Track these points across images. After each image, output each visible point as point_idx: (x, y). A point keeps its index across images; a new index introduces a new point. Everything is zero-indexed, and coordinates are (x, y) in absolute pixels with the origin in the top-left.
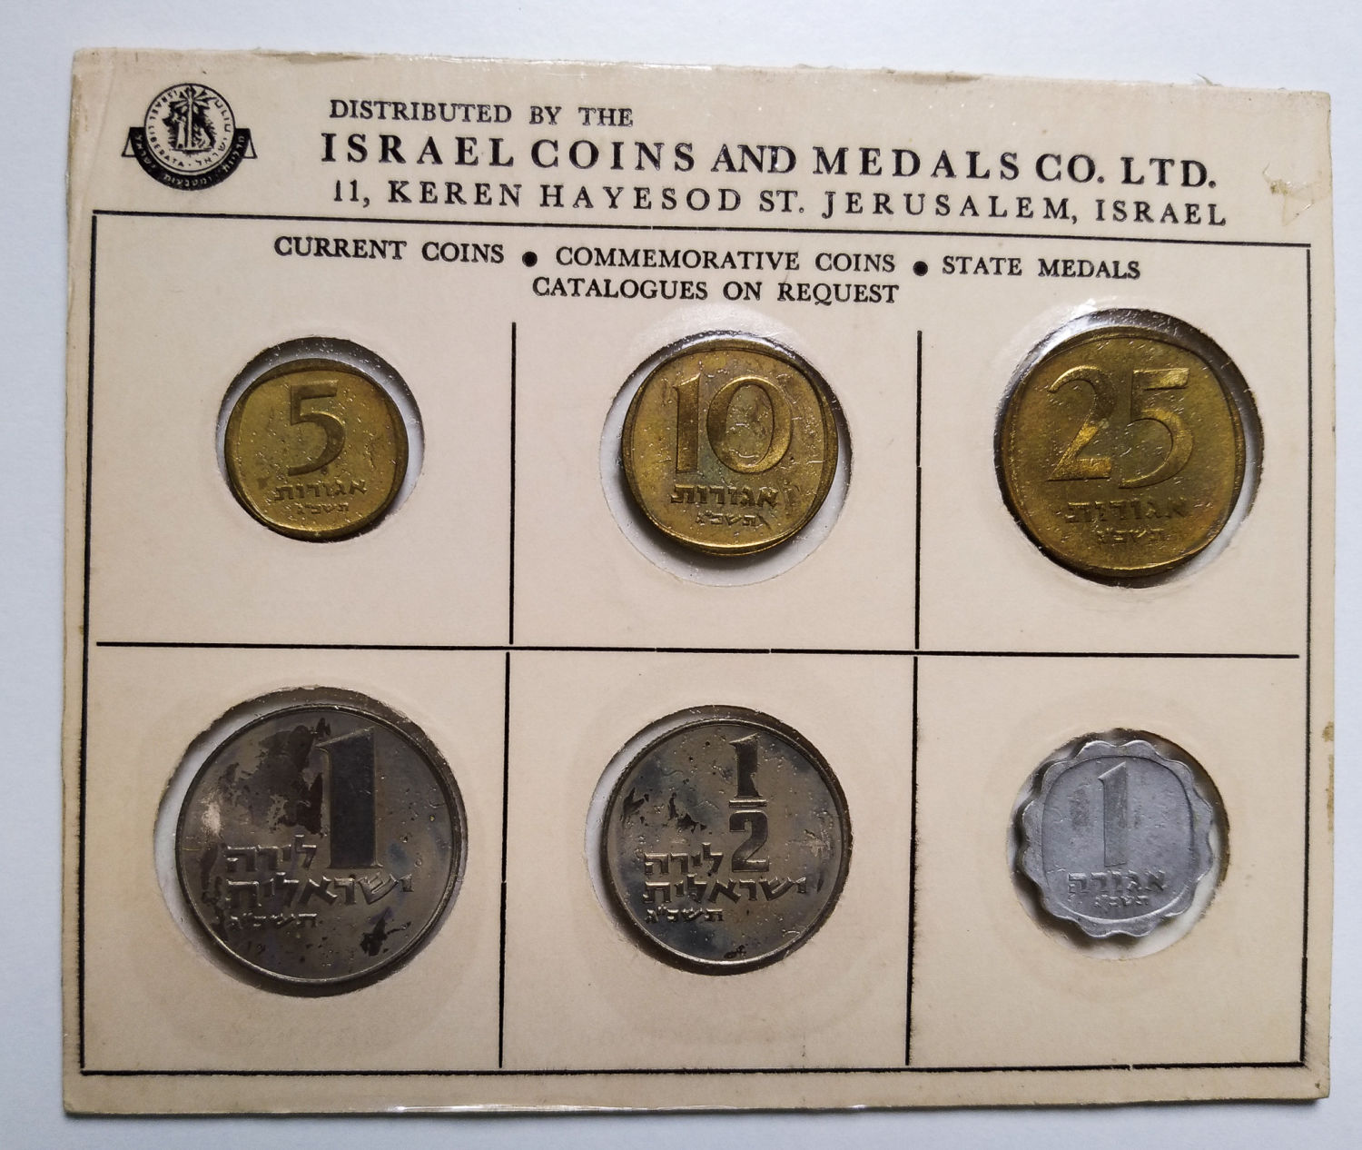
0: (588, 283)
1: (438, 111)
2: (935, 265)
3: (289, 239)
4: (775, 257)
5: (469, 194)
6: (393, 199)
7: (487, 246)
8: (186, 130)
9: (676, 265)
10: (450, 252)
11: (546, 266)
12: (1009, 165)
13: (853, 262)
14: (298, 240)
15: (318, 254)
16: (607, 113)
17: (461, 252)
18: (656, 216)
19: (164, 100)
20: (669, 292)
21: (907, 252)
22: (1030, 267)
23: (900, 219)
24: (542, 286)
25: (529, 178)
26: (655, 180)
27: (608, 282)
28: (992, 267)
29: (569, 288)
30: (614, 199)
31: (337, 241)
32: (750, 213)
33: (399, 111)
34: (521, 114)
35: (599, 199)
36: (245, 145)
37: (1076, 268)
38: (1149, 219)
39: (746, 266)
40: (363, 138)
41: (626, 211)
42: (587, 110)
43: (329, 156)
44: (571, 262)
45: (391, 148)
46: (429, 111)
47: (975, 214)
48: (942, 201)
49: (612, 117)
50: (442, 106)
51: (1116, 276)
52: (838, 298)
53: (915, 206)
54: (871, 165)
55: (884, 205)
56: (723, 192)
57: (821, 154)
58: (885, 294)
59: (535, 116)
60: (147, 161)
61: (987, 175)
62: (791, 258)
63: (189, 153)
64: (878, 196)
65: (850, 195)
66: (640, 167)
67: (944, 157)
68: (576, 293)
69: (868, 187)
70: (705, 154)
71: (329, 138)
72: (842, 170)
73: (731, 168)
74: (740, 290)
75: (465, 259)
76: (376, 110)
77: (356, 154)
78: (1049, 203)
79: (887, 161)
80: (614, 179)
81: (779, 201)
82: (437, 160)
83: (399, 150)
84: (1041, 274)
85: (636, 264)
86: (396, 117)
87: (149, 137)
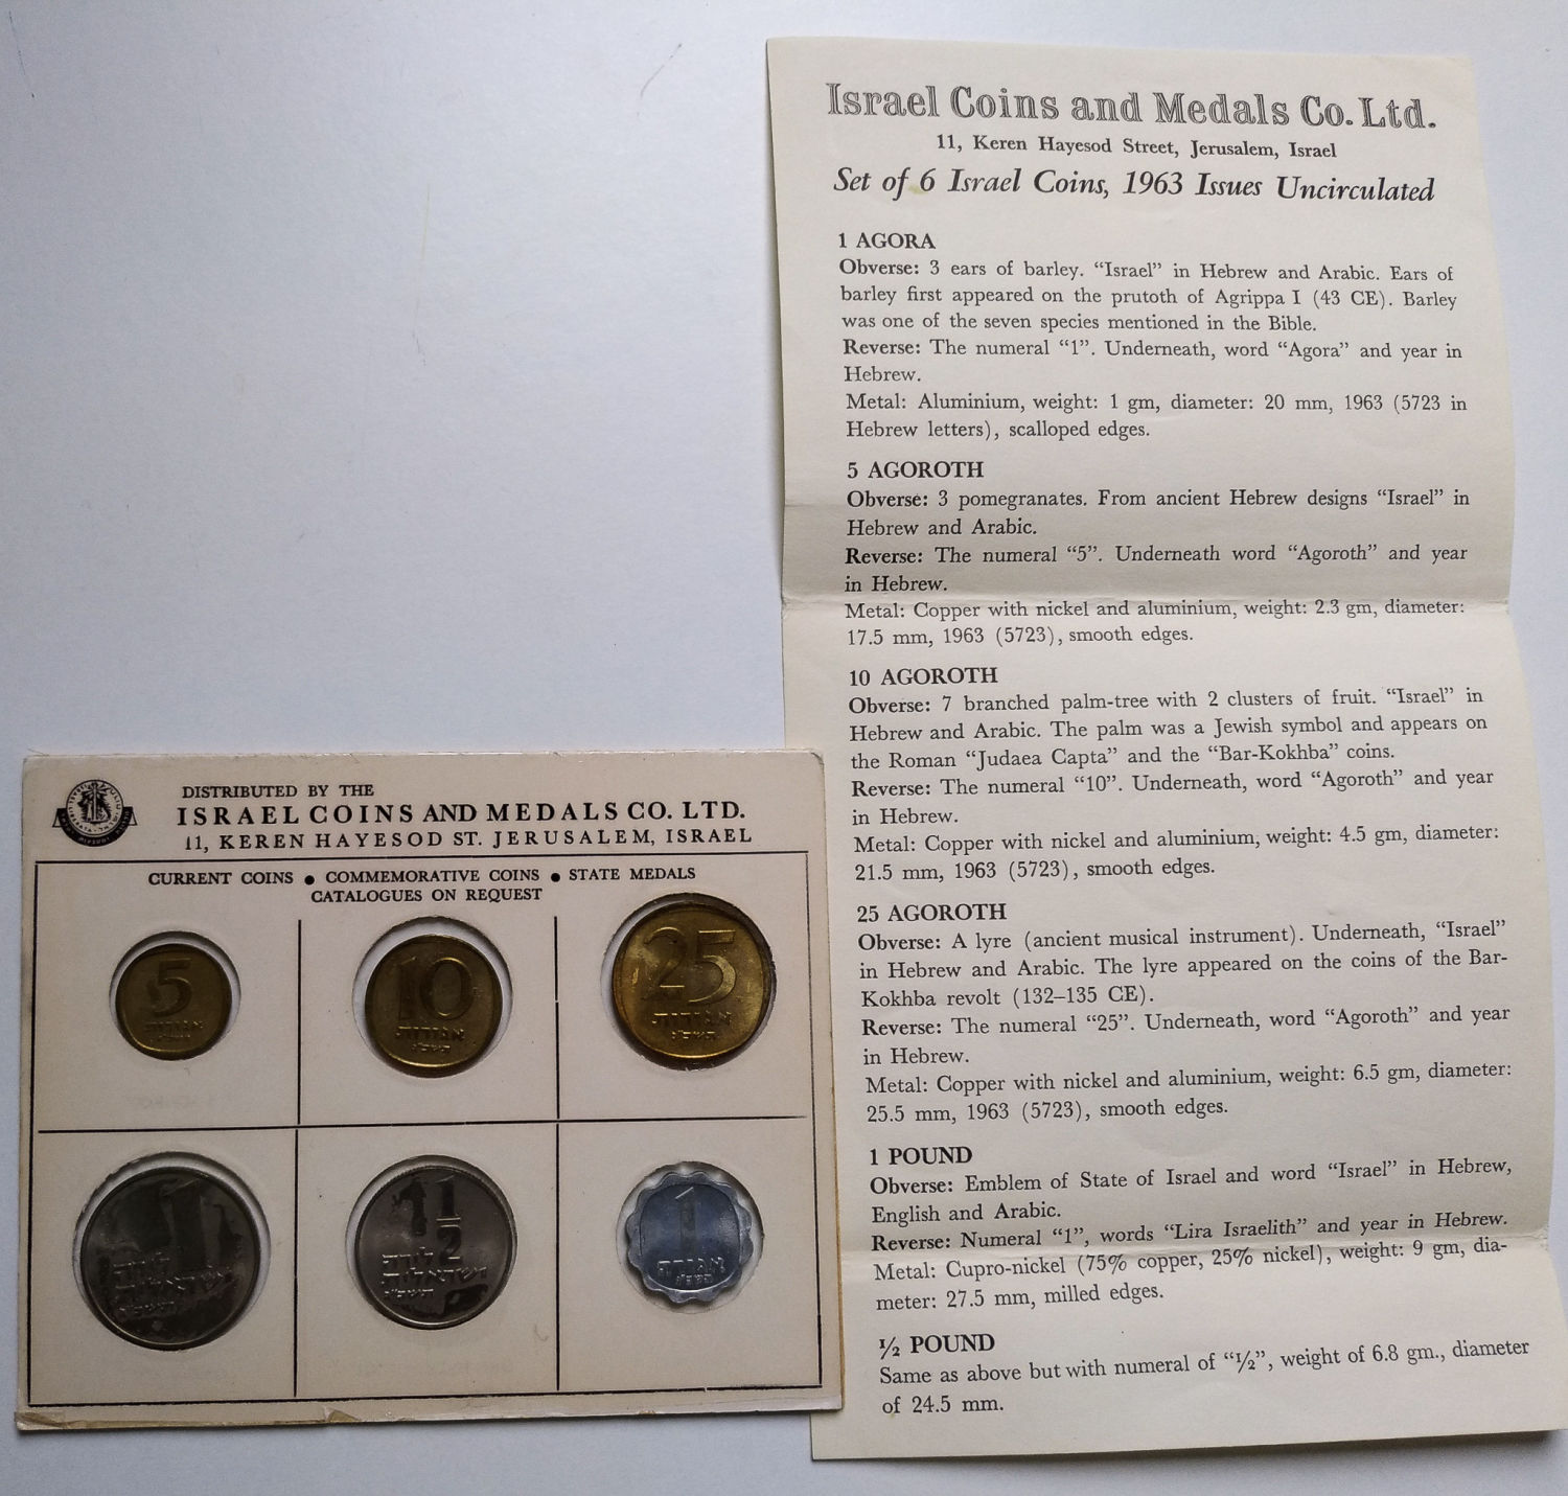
0: (347, 893)
1: (250, 791)
2: (565, 875)
3: (158, 875)
4: (464, 873)
5: (270, 841)
6: (223, 847)
7: (282, 873)
8: (92, 808)
9: (402, 880)
10: (259, 878)
11: (321, 884)
12: (611, 810)
13: (513, 874)
14: (163, 875)
15: (176, 883)
16: (357, 788)
17: (266, 878)
18: (389, 850)
19: (79, 791)
20: (398, 896)
21: (546, 868)
22: (625, 874)
23: (542, 847)
24: (317, 896)
25: (309, 830)
26: (387, 828)
27: (359, 892)
28: (600, 875)
29: (335, 897)
30: (362, 841)
31: (188, 874)
32: (447, 847)
33: (226, 792)
34: (304, 791)
35: (353, 841)
36: (130, 817)
37: (654, 873)
38: (701, 841)
39: (446, 880)
40: (204, 810)
41: (369, 848)
42: (345, 787)
43: (182, 822)
44: (335, 881)
45: (221, 816)
46: (245, 792)
47: (590, 842)
48: (569, 836)
49: (360, 790)
50: (253, 788)
51: (680, 877)
52: (504, 898)
53: (551, 838)
54: (523, 814)
55: (532, 839)
56: (431, 834)
57: (492, 807)
58: (533, 894)
59: (312, 791)
60: (69, 829)
61: (596, 818)
62: (474, 875)
63: (95, 823)
64: (528, 833)
65: (510, 833)
66: (378, 821)
67: (569, 807)
68: (339, 900)
69: (521, 828)
70: (419, 812)
71: (182, 811)
72: (505, 819)
73: (436, 819)
74: (443, 894)
75: (268, 882)
76: (212, 792)
77: (200, 821)
78: (636, 832)
79: (533, 812)
80: (363, 829)
81: (466, 839)
82: (251, 822)
83: (226, 816)
84: (632, 878)
85: (377, 881)
86: (224, 796)
87: (70, 814)
